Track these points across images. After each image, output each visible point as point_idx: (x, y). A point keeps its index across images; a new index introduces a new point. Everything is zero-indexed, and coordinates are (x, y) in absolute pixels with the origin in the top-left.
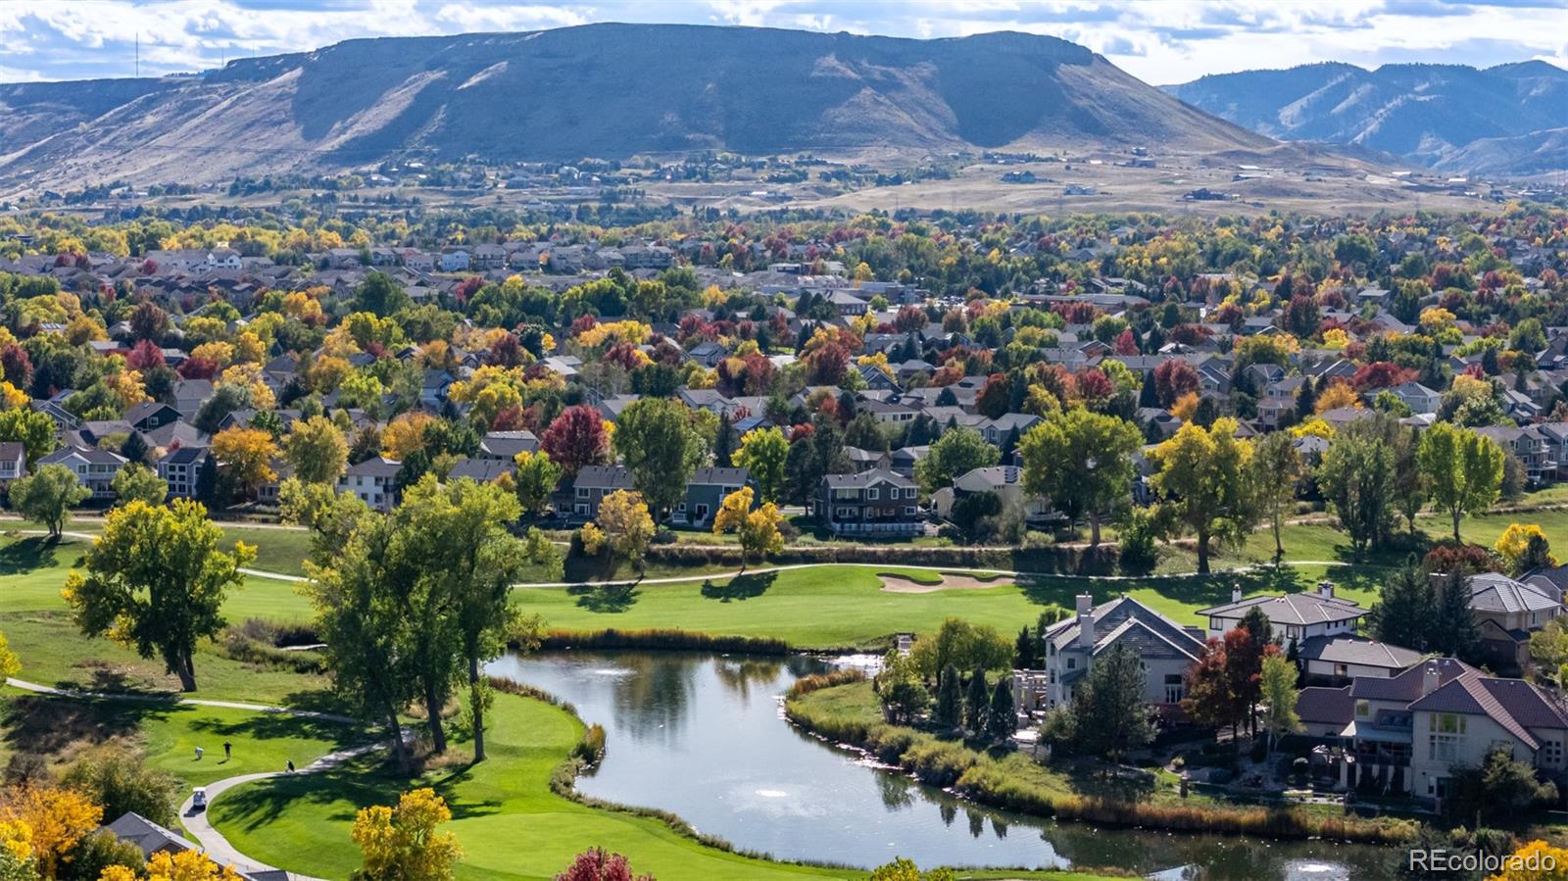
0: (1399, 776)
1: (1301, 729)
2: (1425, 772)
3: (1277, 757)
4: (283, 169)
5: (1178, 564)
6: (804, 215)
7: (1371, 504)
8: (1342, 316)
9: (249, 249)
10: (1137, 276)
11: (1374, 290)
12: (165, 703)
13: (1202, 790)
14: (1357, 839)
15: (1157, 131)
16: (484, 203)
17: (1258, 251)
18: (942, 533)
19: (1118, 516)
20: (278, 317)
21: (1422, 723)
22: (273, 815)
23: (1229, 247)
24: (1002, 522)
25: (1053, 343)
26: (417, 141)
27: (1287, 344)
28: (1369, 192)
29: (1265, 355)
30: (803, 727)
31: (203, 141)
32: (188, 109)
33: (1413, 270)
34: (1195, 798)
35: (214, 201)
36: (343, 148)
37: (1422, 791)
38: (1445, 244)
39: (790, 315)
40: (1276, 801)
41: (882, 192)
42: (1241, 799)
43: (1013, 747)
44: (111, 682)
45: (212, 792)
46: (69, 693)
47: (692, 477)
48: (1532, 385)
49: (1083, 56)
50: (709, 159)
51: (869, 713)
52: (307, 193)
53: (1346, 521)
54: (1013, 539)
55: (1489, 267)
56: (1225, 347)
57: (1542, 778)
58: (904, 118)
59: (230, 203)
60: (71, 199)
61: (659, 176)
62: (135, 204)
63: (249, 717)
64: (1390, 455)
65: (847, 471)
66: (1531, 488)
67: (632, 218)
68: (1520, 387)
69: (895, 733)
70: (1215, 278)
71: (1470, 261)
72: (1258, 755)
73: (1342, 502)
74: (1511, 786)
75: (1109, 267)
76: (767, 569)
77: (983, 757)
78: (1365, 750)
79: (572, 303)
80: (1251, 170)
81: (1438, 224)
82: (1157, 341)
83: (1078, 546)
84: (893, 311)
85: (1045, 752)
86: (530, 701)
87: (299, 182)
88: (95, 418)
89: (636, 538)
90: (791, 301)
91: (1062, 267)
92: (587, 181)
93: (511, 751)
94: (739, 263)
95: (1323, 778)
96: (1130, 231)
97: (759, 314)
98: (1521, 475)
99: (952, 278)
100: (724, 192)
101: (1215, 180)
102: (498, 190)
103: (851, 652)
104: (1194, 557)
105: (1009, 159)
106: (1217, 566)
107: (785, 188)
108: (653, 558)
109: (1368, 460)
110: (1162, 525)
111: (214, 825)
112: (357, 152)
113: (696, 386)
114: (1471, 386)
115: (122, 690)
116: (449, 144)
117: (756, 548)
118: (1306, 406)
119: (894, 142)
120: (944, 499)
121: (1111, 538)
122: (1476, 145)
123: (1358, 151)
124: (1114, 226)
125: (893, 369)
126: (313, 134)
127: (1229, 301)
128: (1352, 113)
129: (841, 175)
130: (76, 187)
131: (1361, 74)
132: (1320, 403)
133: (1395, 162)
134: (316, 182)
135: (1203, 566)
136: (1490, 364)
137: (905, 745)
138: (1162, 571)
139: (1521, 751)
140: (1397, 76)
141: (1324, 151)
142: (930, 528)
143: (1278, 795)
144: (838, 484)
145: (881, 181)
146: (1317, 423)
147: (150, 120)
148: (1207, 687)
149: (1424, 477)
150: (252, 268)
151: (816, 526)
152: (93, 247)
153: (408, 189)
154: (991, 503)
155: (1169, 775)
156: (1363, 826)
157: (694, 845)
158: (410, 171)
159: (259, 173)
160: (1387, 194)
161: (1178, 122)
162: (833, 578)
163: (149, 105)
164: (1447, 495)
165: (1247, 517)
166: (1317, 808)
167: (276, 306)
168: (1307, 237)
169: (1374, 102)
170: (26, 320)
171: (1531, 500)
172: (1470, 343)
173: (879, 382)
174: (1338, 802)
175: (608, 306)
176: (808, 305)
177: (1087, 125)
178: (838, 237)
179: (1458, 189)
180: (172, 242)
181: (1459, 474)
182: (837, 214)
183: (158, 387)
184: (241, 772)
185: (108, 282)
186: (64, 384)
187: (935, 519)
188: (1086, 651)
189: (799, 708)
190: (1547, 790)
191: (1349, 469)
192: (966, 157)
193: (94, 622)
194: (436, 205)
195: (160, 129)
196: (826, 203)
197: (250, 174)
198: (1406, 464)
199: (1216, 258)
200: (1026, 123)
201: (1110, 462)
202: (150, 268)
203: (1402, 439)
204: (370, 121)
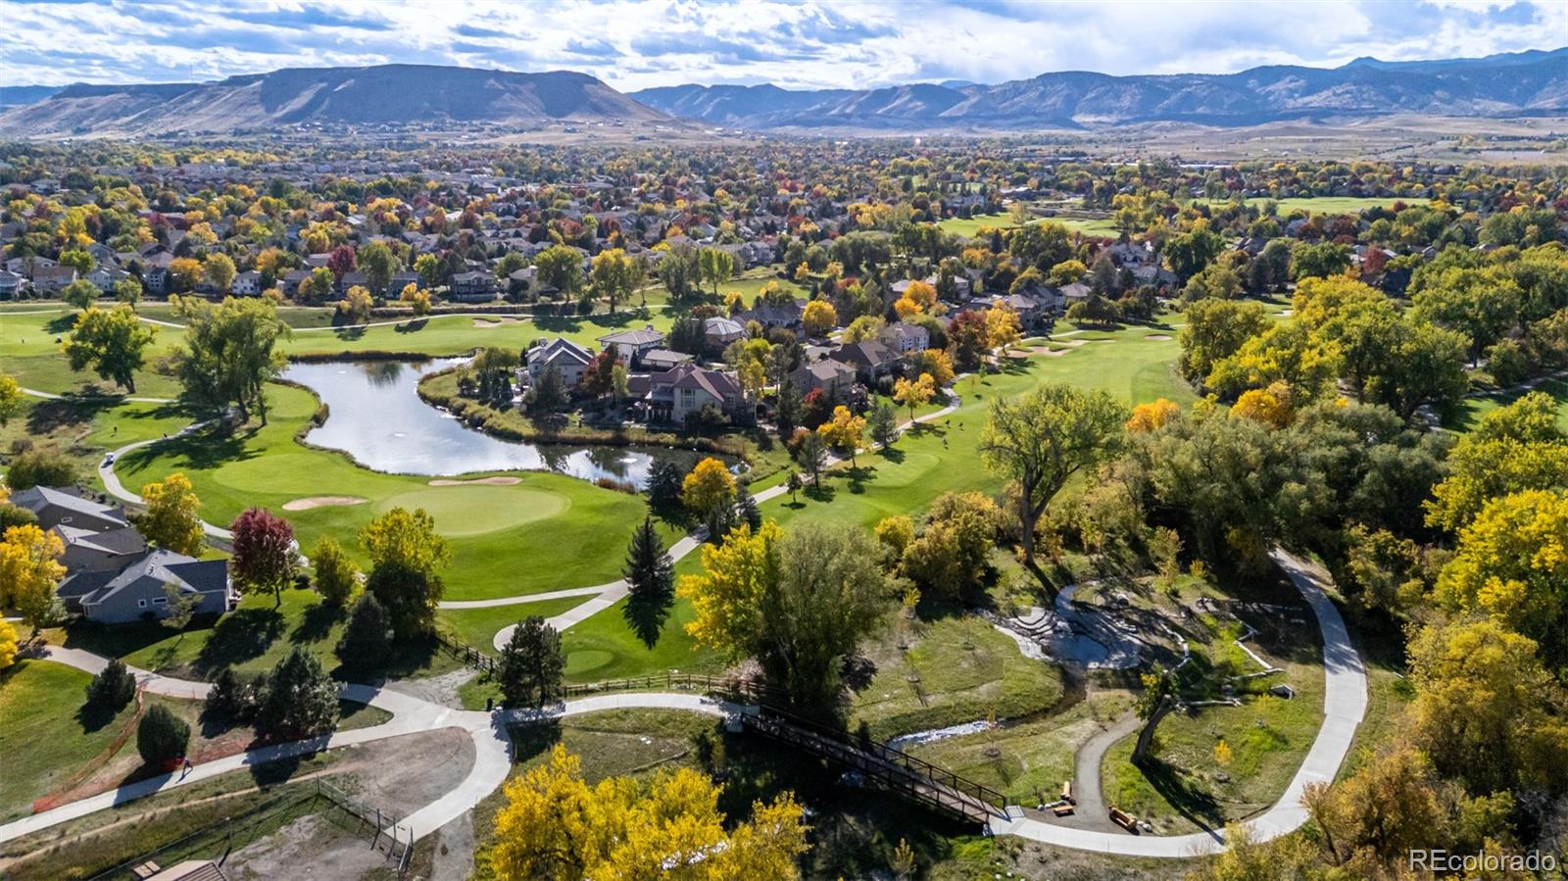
0: (669, 414)
1: (630, 395)
2: (679, 413)
3: (620, 406)
4: (258, 124)
5: (602, 309)
6: (483, 146)
7: (680, 281)
8: (685, 193)
9: (231, 163)
10: (610, 175)
11: (701, 181)
12: (116, 401)
13: (588, 424)
14: (650, 444)
15: (624, 112)
16: (347, 140)
17: (659, 163)
18: (505, 299)
19: (577, 289)
20: (231, 197)
21: (677, 392)
22: (144, 466)
23: (647, 162)
24: (529, 293)
25: (568, 207)
26: (317, 113)
27: (660, 207)
28: (706, 137)
29: (650, 212)
30: (424, 397)
31: (220, 111)
32: (212, 97)
33: (717, 172)
34: (585, 428)
35: (226, 138)
36: (285, 116)
37: (678, 420)
38: (731, 160)
39: (464, 192)
40: (619, 429)
41: (515, 136)
42: (604, 428)
43: (511, 406)
44: (91, 391)
45: (116, 455)
46: (66, 398)
47: (393, 277)
48: (752, 223)
49: (594, 81)
50: (444, 122)
51: (451, 391)
52: (268, 135)
53: (670, 288)
54: (534, 301)
55: (746, 169)
56: (637, 207)
57: (724, 414)
58: (524, 106)
59: (233, 139)
60: (160, 137)
61: (423, 129)
62: (189, 139)
63: (156, 407)
64: (686, 262)
65: (463, 272)
66: (746, 269)
67: (411, 147)
68: (748, 225)
69: (461, 401)
70: (639, 175)
71: (740, 167)
72: (613, 407)
73: (668, 281)
74: (712, 418)
75: (600, 170)
76: (425, 318)
77: (497, 412)
78: (655, 404)
79: (369, 189)
80: (661, 128)
81: (728, 151)
82: (611, 205)
83: (560, 303)
84: (508, 191)
85: (524, 407)
86: (299, 391)
87: (265, 130)
88: (123, 251)
89: (364, 306)
90: (466, 187)
91: (581, 170)
92: (392, 131)
93: (281, 420)
94: (449, 169)
95: (638, 416)
96: (612, 154)
97: (450, 194)
98: (742, 264)
99: (537, 175)
100: (449, 136)
101: (646, 132)
102: (353, 134)
103: (455, 357)
104: (608, 306)
105: (566, 123)
106: (618, 309)
107: (475, 135)
108: (373, 314)
109: (678, 264)
110: (595, 293)
111: (115, 471)
112: (290, 118)
113: (411, 230)
114: (726, 224)
115: (96, 395)
116: (332, 114)
117: (420, 309)
118: (663, 236)
119: (520, 115)
120: (506, 283)
121: (575, 300)
122: (748, 117)
123: (703, 120)
124: (607, 151)
125: (499, 220)
126: (270, 110)
127: (643, 188)
128: (701, 105)
129: (498, 129)
130: (162, 132)
131: (704, 89)
132: (668, 234)
133: (717, 124)
134: (273, 131)
135: (612, 310)
136: (737, 216)
137: (464, 406)
138: (595, 313)
139: (717, 403)
140: (718, 90)
141: (689, 120)
142: (500, 296)
143: (620, 424)
144: (460, 278)
145: (515, 132)
146: (663, 245)
147: (195, 102)
148: (591, 378)
149: (701, 269)
150: (231, 173)
151: (449, 296)
152: (156, 162)
153: (314, 134)
154: (524, 285)
155: (576, 417)
156: (653, 438)
157: (353, 467)
158: (314, 126)
159: (248, 126)
160: (712, 138)
161: (632, 108)
162: (453, 321)
163: (193, 96)
164: (711, 275)
165: (628, 289)
166: (634, 429)
167: (233, 192)
168: (679, 157)
169: (710, 99)
170: (108, 199)
171: (746, 274)
172: (732, 204)
173: (491, 226)
174: (644, 427)
175: (384, 191)
176: (474, 189)
177: (596, 110)
178: (492, 157)
179: (739, 136)
180: (195, 159)
181: (716, 267)
182: (497, 146)
183: (159, 234)
184: (137, 441)
185: (161, 178)
186: (115, 232)
187: (502, 292)
188: (542, 362)
189: (423, 389)
190: (726, 419)
191: (669, 268)
192: (550, 123)
193: (78, 365)
194: (327, 141)
195: (200, 106)
196: (492, 141)
197: (242, 127)
198: (695, 264)
199: (643, 167)
200: (573, 108)
201: (571, 268)
202: (182, 172)
203: (692, 255)
204: (296, 104)
